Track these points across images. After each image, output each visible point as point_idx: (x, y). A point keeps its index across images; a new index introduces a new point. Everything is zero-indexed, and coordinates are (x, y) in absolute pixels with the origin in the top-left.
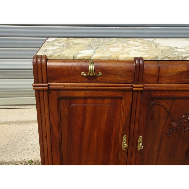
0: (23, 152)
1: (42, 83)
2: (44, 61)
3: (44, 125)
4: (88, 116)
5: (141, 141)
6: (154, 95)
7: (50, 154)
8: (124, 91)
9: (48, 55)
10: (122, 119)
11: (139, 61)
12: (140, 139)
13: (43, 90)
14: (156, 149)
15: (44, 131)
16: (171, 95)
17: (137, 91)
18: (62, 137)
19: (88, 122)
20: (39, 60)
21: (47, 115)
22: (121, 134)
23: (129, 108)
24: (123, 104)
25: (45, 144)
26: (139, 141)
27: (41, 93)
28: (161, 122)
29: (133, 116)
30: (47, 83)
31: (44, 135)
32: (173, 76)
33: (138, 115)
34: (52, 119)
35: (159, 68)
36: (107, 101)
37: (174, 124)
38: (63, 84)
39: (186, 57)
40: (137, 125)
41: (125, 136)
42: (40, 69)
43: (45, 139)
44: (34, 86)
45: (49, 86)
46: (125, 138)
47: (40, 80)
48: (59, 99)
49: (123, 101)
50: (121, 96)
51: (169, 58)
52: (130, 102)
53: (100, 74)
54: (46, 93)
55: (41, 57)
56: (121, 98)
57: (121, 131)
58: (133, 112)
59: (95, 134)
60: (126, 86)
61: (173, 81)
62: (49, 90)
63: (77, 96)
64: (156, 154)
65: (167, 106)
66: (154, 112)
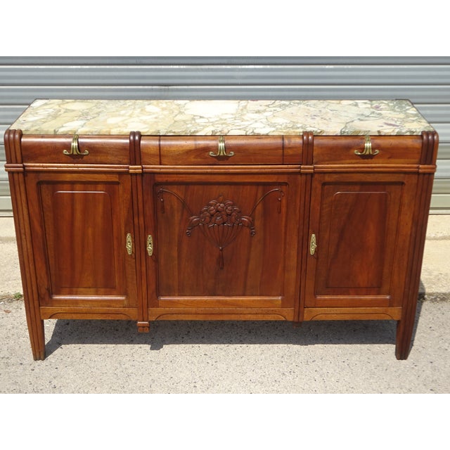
0: (6, 283)
1: (17, 163)
2: (17, 136)
3: (21, 217)
4: (78, 207)
5: (152, 242)
6: (159, 179)
7: (31, 258)
8: (120, 173)
9: (23, 130)
10: (122, 211)
11: (134, 137)
12: (150, 239)
13: (18, 172)
14: (175, 254)
15: (22, 225)
17: (136, 174)
18: (47, 236)
19: (78, 215)
20: (12, 136)
21: (24, 205)
22: (123, 232)
23: (129, 197)
24: (121, 192)
25: (24, 243)
26: (148, 242)
27: (16, 176)
29: (135, 207)
30: (22, 163)
31: (23, 231)
32: (178, 155)
33: (141, 206)
34: (31, 211)
35: (160, 145)
36: (100, 186)
37: (194, 218)
38: (41, 164)
39: (195, 132)
40: (141, 219)
41: (128, 235)
42: (12, 147)
43: (23, 237)
44: (6, 167)
45: (24, 167)
46: (129, 238)
47: (13, 159)
48: (39, 183)
49: (121, 187)
50: (117, 180)
51: (174, 132)
52: (130, 188)
53: (87, 152)
54: (21, 175)
55: (15, 131)
56: (118, 183)
57: (123, 229)
58: (135, 202)
59: (90, 231)
60: (121, 168)
61: (180, 162)
62: (25, 172)
63: (61, 180)
64: (176, 262)
65: (180, 195)
66: (163, 202)
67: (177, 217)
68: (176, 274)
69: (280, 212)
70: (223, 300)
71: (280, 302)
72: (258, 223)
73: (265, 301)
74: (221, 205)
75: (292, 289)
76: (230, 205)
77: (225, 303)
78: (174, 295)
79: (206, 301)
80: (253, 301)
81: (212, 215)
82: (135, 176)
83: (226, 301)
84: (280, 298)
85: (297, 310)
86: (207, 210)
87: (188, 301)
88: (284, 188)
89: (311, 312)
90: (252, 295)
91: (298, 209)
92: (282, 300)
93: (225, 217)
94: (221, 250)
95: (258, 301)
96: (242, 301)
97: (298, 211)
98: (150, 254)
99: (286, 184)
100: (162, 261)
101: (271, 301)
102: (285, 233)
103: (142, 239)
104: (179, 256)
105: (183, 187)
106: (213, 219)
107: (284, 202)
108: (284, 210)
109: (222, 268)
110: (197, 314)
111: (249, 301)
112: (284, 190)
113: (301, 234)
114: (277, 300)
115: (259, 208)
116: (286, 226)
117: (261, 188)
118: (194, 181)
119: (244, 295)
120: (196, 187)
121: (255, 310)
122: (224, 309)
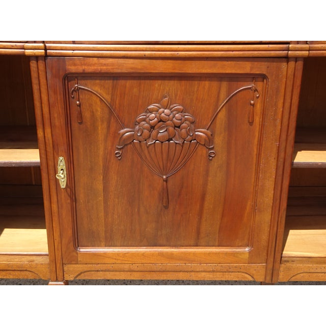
5: (64, 168)
6: (71, 68)
12: (62, 163)
14: (100, 187)
16: (105, 67)
17: (36, 58)
26: (59, 168)
28: (99, 128)
33: (46, 110)
37: (126, 132)
40: (48, 131)
64: (101, 198)
65: (105, 95)
66: (79, 105)
67: (101, 130)
68: (102, 214)
69: (251, 123)
70: (167, 253)
71: (247, 256)
72: (219, 141)
73: (226, 254)
74: (166, 111)
75: (264, 237)
76: (178, 111)
77: (171, 257)
78: (99, 246)
79: (143, 254)
80: (209, 254)
81: (153, 127)
82: (35, 62)
83: (172, 254)
84: (247, 249)
85: (270, 266)
86: (144, 120)
87: (118, 254)
88: (260, 85)
89: (289, 269)
90: (208, 245)
91: (280, 116)
92: (250, 252)
93: (171, 129)
94: (166, 181)
95: (216, 254)
96: (194, 254)
97: (278, 122)
98: (63, 184)
99: (263, 77)
100: (81, 197)
101: (234, 254)
102: (259, 155)
103: (51, 163)
104: (105, 189)
105: (109, 83)
106: (154, 132)
107: (259, 106)
108: (257, 119)
109: (166, 207)
110: (131, 271)
111: (205, 254)
112: (259, 88)
113: (282, 155)
114: (243, 253)
115: (222, 116)
116: (260, 144)
117: (225, 85)
118: (124, 71)
119: (196, 245)
120: (129, 83)
121: (211, 267)
122: (170, 265)
